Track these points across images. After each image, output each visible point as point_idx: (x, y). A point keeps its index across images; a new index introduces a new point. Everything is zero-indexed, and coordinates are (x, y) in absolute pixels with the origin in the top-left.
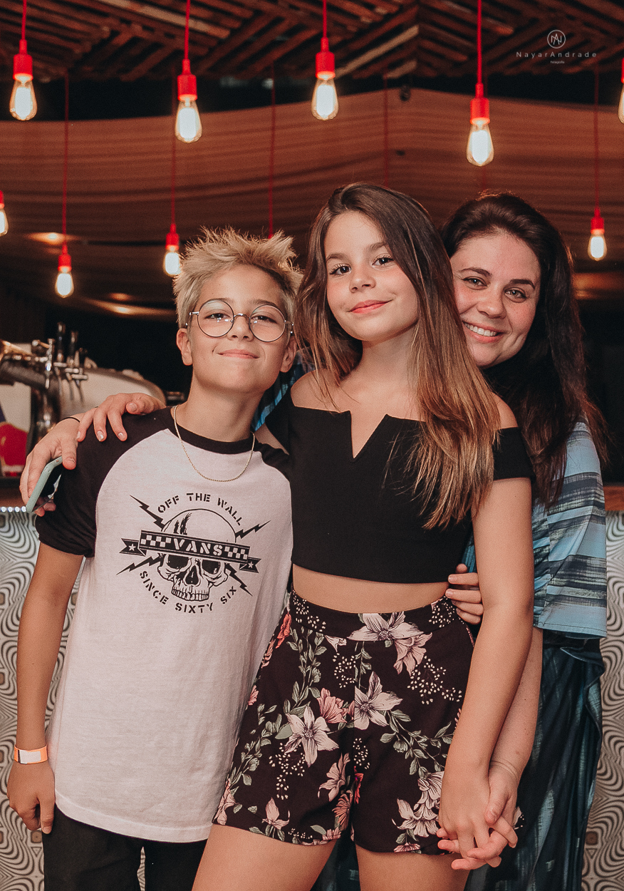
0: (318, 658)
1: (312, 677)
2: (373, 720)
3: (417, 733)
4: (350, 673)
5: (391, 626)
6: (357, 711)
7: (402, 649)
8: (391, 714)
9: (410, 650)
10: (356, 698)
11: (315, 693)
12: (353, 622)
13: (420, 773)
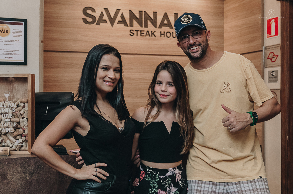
1: (155, 186)
4: (166, 184)
8: (175, 193)
10: (167, 190)
11: (157, 191)
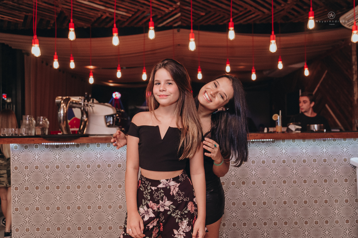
0: (149, 193)
2: (165, 209)
3: (178, 211)
5: (169, 182)
6: (160, 207)
7: (172, 188)
9: (174, 189)
12: (159, 182)
13: (179, 222)
